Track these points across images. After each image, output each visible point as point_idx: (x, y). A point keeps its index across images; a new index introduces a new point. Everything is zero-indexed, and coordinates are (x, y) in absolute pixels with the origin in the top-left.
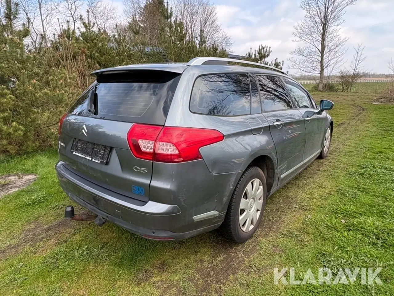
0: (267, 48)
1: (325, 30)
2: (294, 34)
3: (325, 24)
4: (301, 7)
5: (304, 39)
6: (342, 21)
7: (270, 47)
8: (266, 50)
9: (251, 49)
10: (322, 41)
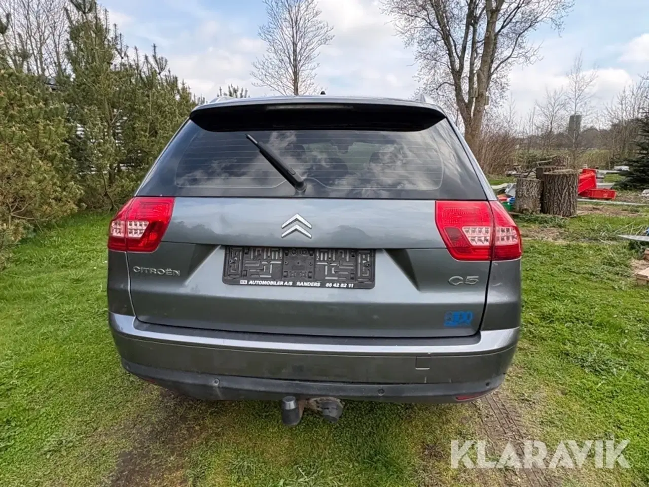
0: (242, 91)
1: (296, 73)
2: (253, 74)
3: (295, 67)
4: (260, 34)
5: (269, 83)
6: (315, 64)
7: (246, 91)
8: (241, 94)
9: (221, 90)
10: (294, 90)
